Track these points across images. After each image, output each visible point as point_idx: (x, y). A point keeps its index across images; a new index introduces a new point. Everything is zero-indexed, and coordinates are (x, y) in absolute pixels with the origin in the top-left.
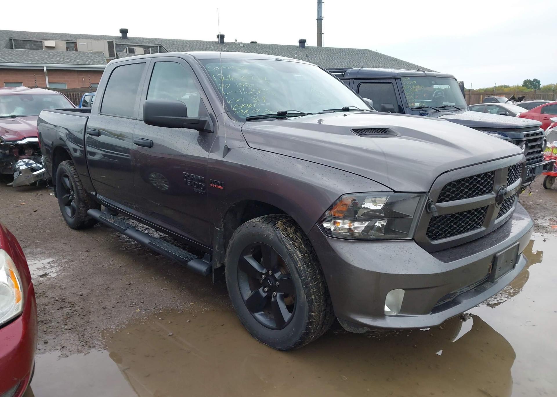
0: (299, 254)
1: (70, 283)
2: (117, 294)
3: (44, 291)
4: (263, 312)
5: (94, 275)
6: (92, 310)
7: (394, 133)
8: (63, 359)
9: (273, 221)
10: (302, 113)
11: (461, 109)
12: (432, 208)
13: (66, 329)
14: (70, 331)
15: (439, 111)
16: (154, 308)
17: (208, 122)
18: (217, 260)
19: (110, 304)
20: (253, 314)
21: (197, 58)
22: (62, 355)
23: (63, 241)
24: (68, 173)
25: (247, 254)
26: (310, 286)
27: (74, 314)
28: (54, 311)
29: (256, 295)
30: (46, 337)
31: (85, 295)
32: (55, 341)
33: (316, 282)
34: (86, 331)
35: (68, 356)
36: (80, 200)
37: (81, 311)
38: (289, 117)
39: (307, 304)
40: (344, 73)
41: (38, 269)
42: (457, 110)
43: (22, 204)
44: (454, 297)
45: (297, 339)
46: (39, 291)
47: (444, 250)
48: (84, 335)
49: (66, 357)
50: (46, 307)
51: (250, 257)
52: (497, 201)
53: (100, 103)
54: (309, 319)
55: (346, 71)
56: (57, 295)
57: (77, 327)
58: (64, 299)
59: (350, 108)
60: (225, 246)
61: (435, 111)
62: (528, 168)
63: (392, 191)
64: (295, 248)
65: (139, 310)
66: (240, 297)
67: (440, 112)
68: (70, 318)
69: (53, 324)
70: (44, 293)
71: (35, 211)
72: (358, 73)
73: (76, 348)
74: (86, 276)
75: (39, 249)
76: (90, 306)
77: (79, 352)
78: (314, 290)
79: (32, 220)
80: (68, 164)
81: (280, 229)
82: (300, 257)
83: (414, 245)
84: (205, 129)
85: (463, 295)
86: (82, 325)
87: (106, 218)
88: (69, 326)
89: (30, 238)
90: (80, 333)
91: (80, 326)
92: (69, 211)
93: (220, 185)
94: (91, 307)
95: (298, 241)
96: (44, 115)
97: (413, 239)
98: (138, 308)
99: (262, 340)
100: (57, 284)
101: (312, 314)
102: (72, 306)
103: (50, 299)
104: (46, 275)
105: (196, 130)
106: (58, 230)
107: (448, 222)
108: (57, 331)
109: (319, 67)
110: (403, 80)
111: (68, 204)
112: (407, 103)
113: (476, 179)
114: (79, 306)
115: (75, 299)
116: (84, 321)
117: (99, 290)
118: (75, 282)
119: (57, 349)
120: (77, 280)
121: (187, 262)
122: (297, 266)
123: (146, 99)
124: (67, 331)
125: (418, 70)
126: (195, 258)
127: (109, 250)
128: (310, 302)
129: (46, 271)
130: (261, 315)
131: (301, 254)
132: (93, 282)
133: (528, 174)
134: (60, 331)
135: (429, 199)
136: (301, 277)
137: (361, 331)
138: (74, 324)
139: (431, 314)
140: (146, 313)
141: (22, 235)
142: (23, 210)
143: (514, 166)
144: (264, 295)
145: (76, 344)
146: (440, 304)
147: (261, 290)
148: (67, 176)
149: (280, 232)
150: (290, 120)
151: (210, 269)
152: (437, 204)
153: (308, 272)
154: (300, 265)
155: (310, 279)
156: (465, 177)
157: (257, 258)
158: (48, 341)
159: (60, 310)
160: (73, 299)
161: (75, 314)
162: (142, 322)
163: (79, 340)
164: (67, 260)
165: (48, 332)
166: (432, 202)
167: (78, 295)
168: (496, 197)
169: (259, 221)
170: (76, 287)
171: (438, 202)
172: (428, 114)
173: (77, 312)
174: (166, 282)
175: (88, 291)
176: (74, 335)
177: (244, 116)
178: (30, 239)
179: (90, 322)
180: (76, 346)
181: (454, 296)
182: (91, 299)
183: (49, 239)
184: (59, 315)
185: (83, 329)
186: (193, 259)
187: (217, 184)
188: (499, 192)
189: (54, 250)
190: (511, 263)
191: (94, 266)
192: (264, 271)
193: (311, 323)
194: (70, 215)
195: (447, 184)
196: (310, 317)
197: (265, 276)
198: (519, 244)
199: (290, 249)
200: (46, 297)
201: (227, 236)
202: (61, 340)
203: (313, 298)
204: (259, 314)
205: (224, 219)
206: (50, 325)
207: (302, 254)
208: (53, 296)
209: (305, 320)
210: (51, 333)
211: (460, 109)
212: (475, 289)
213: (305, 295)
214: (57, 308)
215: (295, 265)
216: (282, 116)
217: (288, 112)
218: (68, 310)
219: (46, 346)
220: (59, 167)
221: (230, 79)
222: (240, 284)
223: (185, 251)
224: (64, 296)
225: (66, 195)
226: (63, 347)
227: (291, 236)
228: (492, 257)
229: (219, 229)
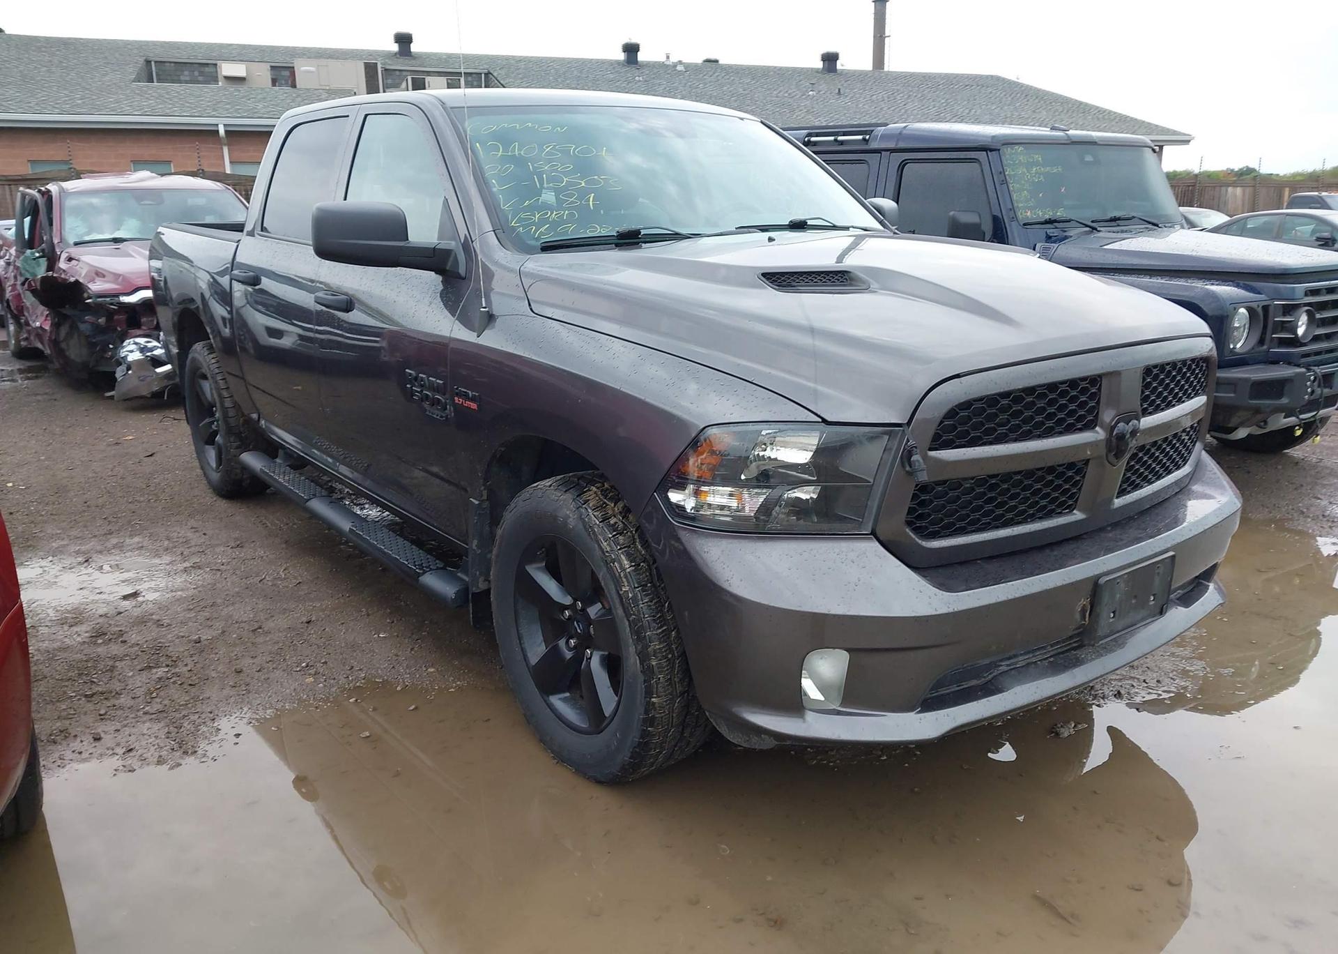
0: (626, 562)
1: (182, 615)
2: (275, 643)
3: (123, 629)
4: (567, 694)
5: (238, 599)
6: (214, 674)
7: (864, 282)
8: (123, 776)
9: (578, 488)
10: (677, 234)
11: (1160, 226)
12: (914, 461)
13: (145, 713)
14: (153, 716)
15: (1099, 229)
16: (345, 676)
17: (456, 254)
18: (478, 573)
19: (254, 663)
20: (546, 698)
21: (449, 104)
22: (123, 766)
23: (192, 523)
24: (205, 370)
25: (532, 561)
26: (647, 637)
27: (172, 681)
28: (131, 674)
29: (553, 654)
30: (100, 728)
31: (206, 642)
32: (116, 737)
33: (661, 627)
34: (187, 718)
35: (135, 770)
36: (230, 431)
37: (188, 675)
38: (645, 242)
39: (641, 678)
40: (867, 137)
41: (123, 582)
42: (1150, 226)
43: (127, 438)
44: (990, 677)
45: (624, 756)
46: (113, 629)
47: (961, 563)
48: (181, 728)
49: (130, 771)
50: (117, 664)
51: (538, 569)
52: (1109, 450)
53: (260, 210)
54: (647, 712)
55: (873, 130)
56: (147, 639)
57: (171, 709)
58: (158, 649)
59: (809, 222)
60: (488, 540)
61: (1088, 229)
62: (1311, 375)
63: (820, 420)
64: (619, 548)
65: (312, 679)
66: (520, 657)
67: (1099, 231)
68: (161, 689)
69: (124, 700)
70: (121, 633)
71: (151, 455)
72: (900, 135)
73: (157, 754)
74: (219, 601)
75: (136, 539)
76: (209, 666)
77: (160, 761)
78: (657, 647)
79: (138, 476)
80: (205, 349)
81: (591, 505)
82: (628, 570)
83: (875, 546)
84: (448, 268)
85: (1013, 672)
86: (182, 705)
87: (274, 472)
88: (156, 706)
89: (124, 514)
90: (174, 723)
91: (177, 707)
92: (211, 454)
93: (473, 399)
94: (212, 667)
95: (627, 533)
97: (873, 533)
98: (310, 675)
99: (562, 757)
100: (154, 616)
101: (653, 700)
102: (169, 663)
103: (130, 647)
104: (135, 595)
105: (433, 273)
106: (189, 498)
107: (968, 497)
108: (127, 717)
109: (762, 122)
110: (1007, 151)
111: (210, 441)
112: (1013, 209)
114: (186, 665)
115: (182, 650)
116: (187, 698)
117: (238, 632)
118: (193, 612)
119: (117, 755)
120: (198, 609)
121: (419, 575)
122: (621, 590)
123: (345, 199)
124: (148, 717)
125: (1053, 129)
126: (438, 568)
127: (284, 546)
128: (648, 671)
129: (138, 588)
130: (564, 700)
131: (631, 562)
132: (231, 613)
133: (1309, 390)
134: (133, 715)
135: (908, 441)
136: (628, 615)
137: (769, 743)
138: (166, 702)
139: (916, 713)
140: (325, 686)
141: (110, 506)
142: (126, 451)
144: (568, 655)
145: (158, 745)
146: (948, 691)
147: (562, 643)
148: (205, 377)
149: (590, 511)
150: (648, 252)
151: (464, 593)
152: (932, 453)
153: (643, 604)
154: (627, 588)
155: (648, 620)
157: (554, 572)
158: (102, 735)
159: (145, 673)
160: (177, 649)
161: (174, 683)
162: (311, 705)
163: (168, 738)
164: (189, 565)
165: (107, 717)
166: (916, 447)
167: (190, 641)
168: (1108, 441)
169: (550, 486)
170: (190, 624)
171: (931, 449)
172: (1066, 238)
173: (178, 676)
174: (388, 621)
175: (215, 633)
176: (162, 724)
177: (537, 239)
178: (124, 516)
179: (200, 700)
180: (158, 750)
181: (990, 674)
182: (216, 651)
183: (163, 518)
184: (139, 682)
185: (183, 713)
186: (431, 569)
187: (466, 396)
188: (1113, 428)
189: (166, 543)
190: (1152, 603)
191: (242, 579)
192: (567, 601)
193: (651, 721)
194: (214, 465)
195: (957, 403)
196: (649, 707)
197: (570, 613)
198: (1173, 557)
199: (607, 552)
200: (122, 642)
201: (494, 517)
202: (130, 735)
203: (654, 663)
204: (560, 699)
205: (486, 479)
206: (117, 702)
207: (633, 564)
208: (138, 641)
209: (639, 714)
210: (114, 718)
211: (1157, 225)
212: (1052, 659)
213: (637, 657)
214: (139, 668)
215: (616, 587)
216: (629, 239)
217: (643, 232)
218: (160, 672)
219: (95, 746)
220: (190, 356)
221: (517, 153)
222: (520, 629)
223: (421, 551)
224: (160, 643)
225: (207, 420)
226: (131, 750)
227: (612, 522)
228: (1090, 587)
229: (477, 502)
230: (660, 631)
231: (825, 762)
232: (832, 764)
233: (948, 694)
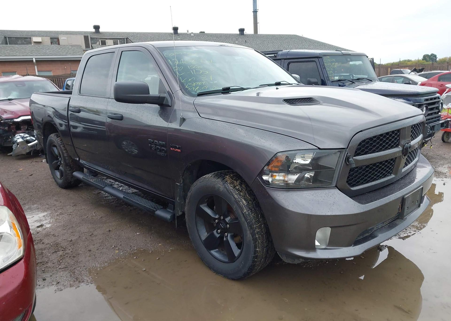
0: (244, 202)
1: (62, 232)
2: (100, 239)
3: (41, 238)
4: (217, 250)
5: (81, 224)
6: (81, 252)
7: (317, 101)
8: (58, 292)
9: (222, 176)
10: (242, 88)
11: (372, 81)
12: (350, 160)
13: (60, 269)
14: (63, 269)
15: (355, 82)
16: (129, 249)
17: (167, 98)
18: (178, 209)
19: (94, 247)
20: (209, 251)
21: (156, 47)
22: (58, 289)
23: (54, 198)
24: (56, 144)
25: (202, 204)
26: (254, 228)
27: (66, 256)
28: (50, 255)
29: (211, 236)
30: (44, 275)
31: (74, 241)
32: (51, 278)
33: (259, 223)
34: (76, 269)
35: (62, 290)
36: (67, 165)
37: (71, 253)
38: (232, 92)
39: (252, 242)
40: (276, 55)
41: (35, 221)
42: (369, 81)
43: (20, 170)
44: (372, 232)
45: (245, 270)
46: (37, 239)
47: (361, 195)
48: (75, 273)
49: (60, 290)
50: (43, 251)
51: (204, 206)
52: (403, 154)
53: (79, 86)
54: (255, 254)
55: (277, 53)
56: (51, 241)
57: (69, 266)
58: (57, 244)
59: (281, 83)
60: (184, 198)
61: (351, 82)
62: (429, 127)
63: (318, 148)
64: (241, 197)
65: (118, 251)
66: (198, 238)
67: (355, 83)
68: (63, 259)
69: (49, 264)
70: (41, 240)
71: (31, 175)
72: (287, 54)
73: (69, 283)
74: (74, 226)
75: (35, 206)
76: (78, 249)
77: (71, 286)
78: (258, 231)
79: (29, 183)
80: (55, 136)
81: (228, 182)
82: (245, 204)
83: (337, 191)
84: (164, 103)
85: (378, 230)
86: (73, 264)
87: (88, 178)
88: (63, 266)
89: (28, 197)
90: (71, 271)
91: (71, 265)
92: (58, 174)
94: (79, 250)
95: (243, 191)
96: (35, 97)
97: (336, 186)
98: (116, 250)
99: (217, 272)
100: (51, 233)
101: (257, 249)
102: (63, 250)
103: (46, 245)
104: (41, 226)
105: (157, 105)
106: (50, 190)
107: (364, 172)
108: (53, 270)
109: (255, 50)
110: (324, 58)
111: (57, 168)
112: (328, 77)
113: (385, 137)
114: (69, 250)
115: (66, 244)
116: (74, 262)
117: (85, 236)
118: (65, 230)
119: (54, 285)
120: (67, 229)
121: (155, 211)
122: (243, 211)
123: (116, 81)
124: (61, 270)
125: (336, 50)
126: (161, 208)
127: (91, 204)
128: (255, 240)
129: (42, 223)
130: (216, 252)
131: (246, 201)
132: (80, 230)
133: (428, 131)
134: (55, 270)
135: (347, 154)
136: (246, 220)
137: (296, 262)
138: (66, 264)
139: (353, 247)
140: (123, 253)
141: (22, 194)
142: (21, 174)
143: (416, 124)
144: (218, 236)
145: (68, 280)
146: (360, 238)
147: (215, 232)
148: (55, 146)
149: (228, 184)
150: (233, 94)
151: (173, 216)
152: (354, 158)
153: (252, 216)
154: (246, 211)
155: (254, 222)
156: (376, 135)
157: (211, 207)
158: (46, 278)
159: (55, 254)
160: (64, 244)
161: (67, 257)
162: (121, 260)
163: (71, 277)
164: (58, 214)
165: (45, 271)
166: (350, 156)
167: (68, 241)
168: (403, 150)
169: (211, 177)
170: (66, 235)
171: (355, 156)
172: (345, 85)
173: (68, 254)
174: (138, 228)
175: (76, 237)
176: (67, 272)
177: (196, 92)
178: (28, 198)
179: (78, 262)
180: (69, 282)
181: (371, 231)
182: (79, 244)
183: (43, 197)
184: (54, 257)
185: (74, 268)
186: (159, 209)
187: (176, 147)
188: (404, 146)
189: (47, 206)
190: (417, 203)
191: (80, 217)
192: (217, 217)
193: (256, 257)
194: (59, 177)
195: (361, 141)
196: (255, 252)
197: (218, 221)
198: (422, 188)
199: (237, 198)
200: (42, 243)
201: (186, 189)
202: (56, 277)
203: (257, 237)
204: (215, 251)
205: (183, 176)
206: (47, 265)
207: (247, 202)
208: (48, 242)
209: (252, 255)
210: (48, 272)
211: (371, 81)
212: (388, 225)
213: (251, 235)
214: (52, 252)
215: (241, 211)
216: (226, 91)
217: (231, 88)
218: (61, 253)
219: (45, 282)
220: (49, 139)
221: (183, 63)
222: (198, 227)
223: (153, 203)
224: (57, 242)
225: (55, 161)
226: (58, 283)
227: (237, 188)
228: (401, 199)
229: (179, 184)
230: (258, 225)
231: (308, 266)
232: (311, 266)
233: (360, 239)
